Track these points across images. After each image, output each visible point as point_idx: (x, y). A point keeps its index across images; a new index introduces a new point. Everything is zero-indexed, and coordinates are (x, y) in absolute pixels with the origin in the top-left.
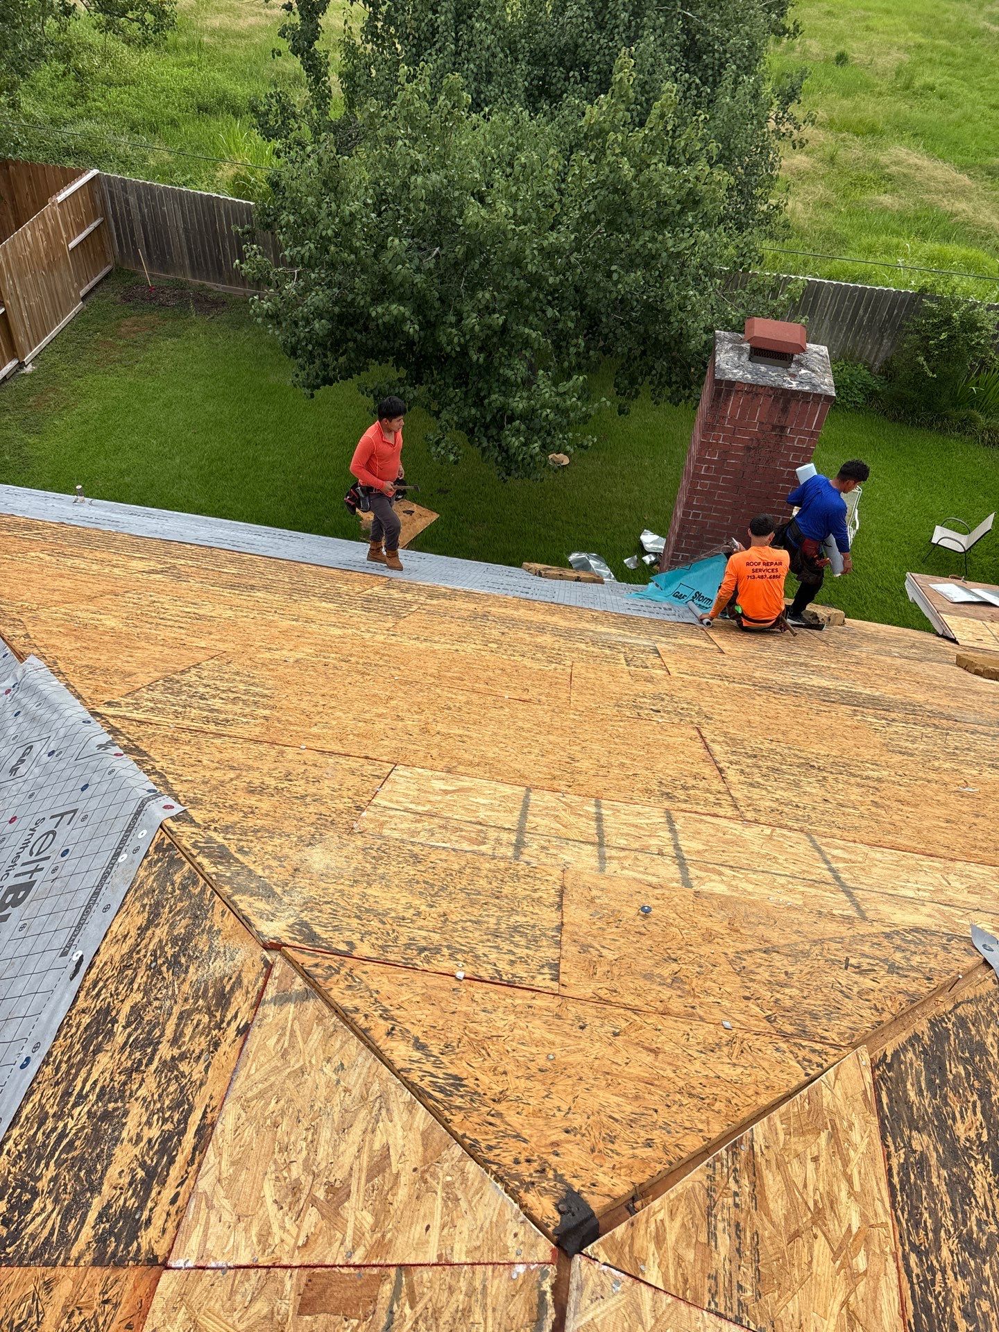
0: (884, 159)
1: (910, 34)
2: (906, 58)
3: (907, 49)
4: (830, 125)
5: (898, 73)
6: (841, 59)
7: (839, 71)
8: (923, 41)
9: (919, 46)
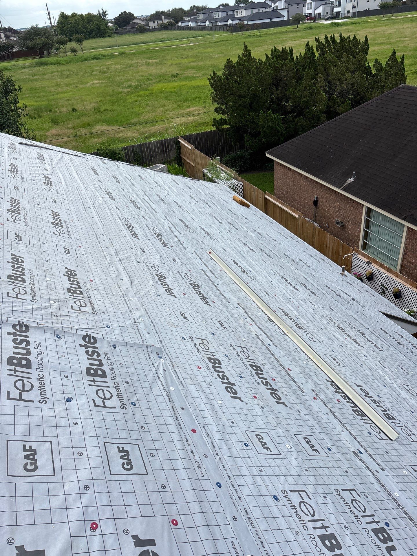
0: (93, 131)
1: (97, 98)
2: (97, 105)
3: (97, 102)
4: (74, 128)
5: (95, 109)
6: (74, 110)
7: (75, 114)
8: (101, 99)
9: (101, 101)
